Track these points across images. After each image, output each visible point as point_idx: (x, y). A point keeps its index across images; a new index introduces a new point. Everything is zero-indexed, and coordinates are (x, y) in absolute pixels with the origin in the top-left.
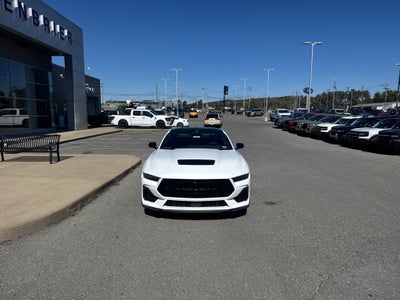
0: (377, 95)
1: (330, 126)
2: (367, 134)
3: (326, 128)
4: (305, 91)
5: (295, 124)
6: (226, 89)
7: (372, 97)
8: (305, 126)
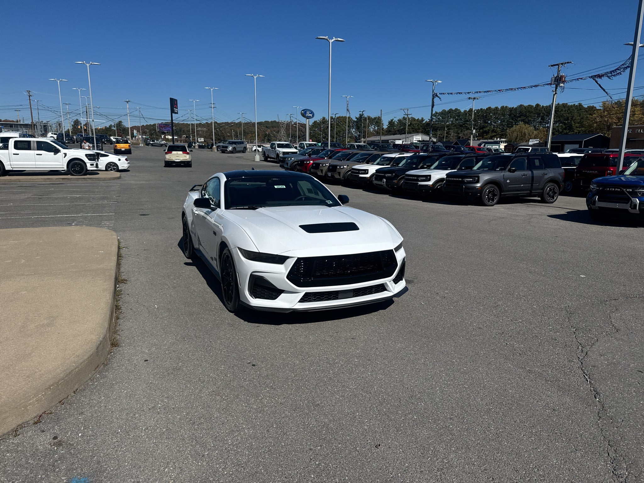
0: (391, 123)
1: (372, 169)
2: (428, 178)
3: (366, 172)
4: (304, 115)
5: (317, 166)
6: (173, 103)
7: (385, 127)
8: (333, 168)
